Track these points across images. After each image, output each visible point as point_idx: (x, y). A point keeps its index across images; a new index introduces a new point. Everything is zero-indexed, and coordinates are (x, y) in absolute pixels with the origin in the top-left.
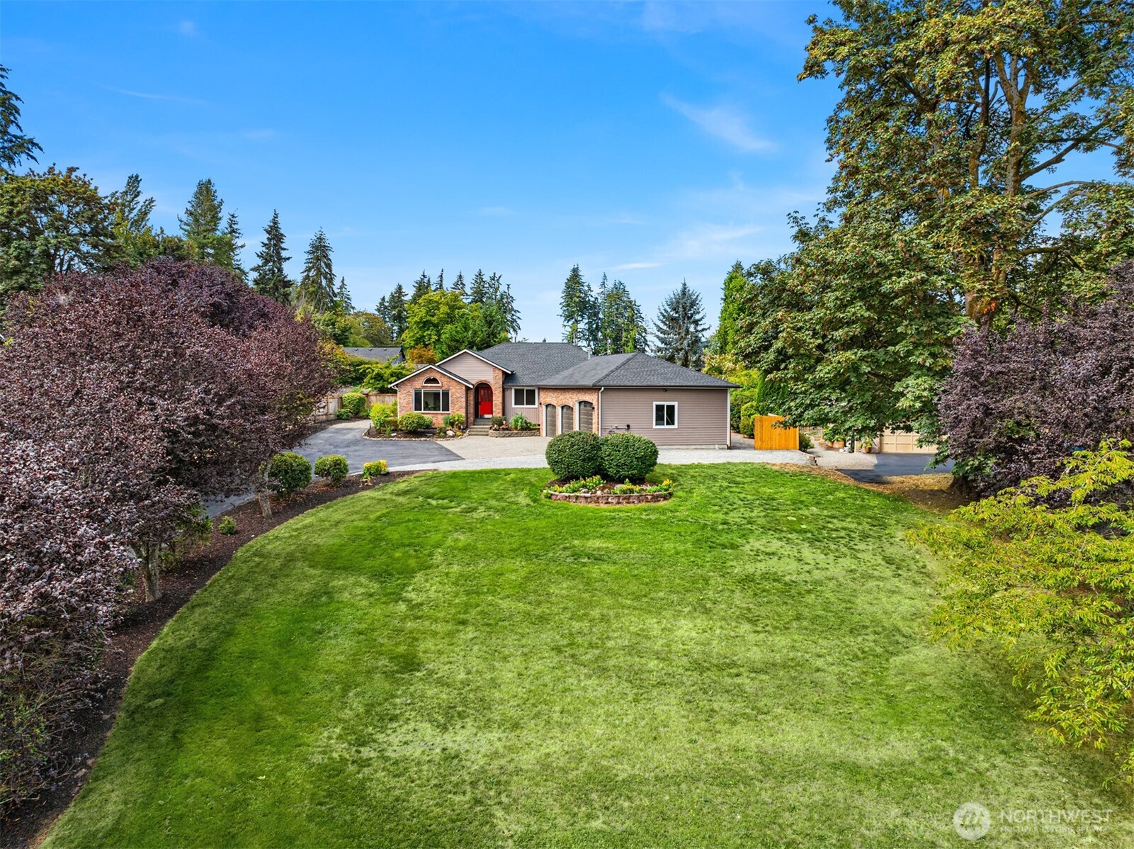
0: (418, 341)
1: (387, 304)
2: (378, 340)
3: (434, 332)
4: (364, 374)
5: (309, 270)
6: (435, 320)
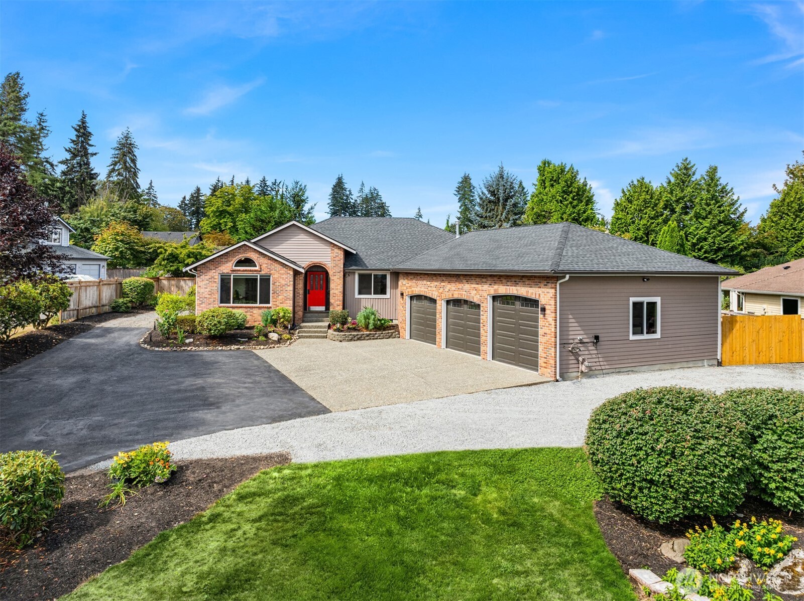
0: (214, 228)
1: (187, 202)
2: (177, 227)
3: (230, 220)
4: (155, 254)
5: (115, 164)
6: (230, 209)
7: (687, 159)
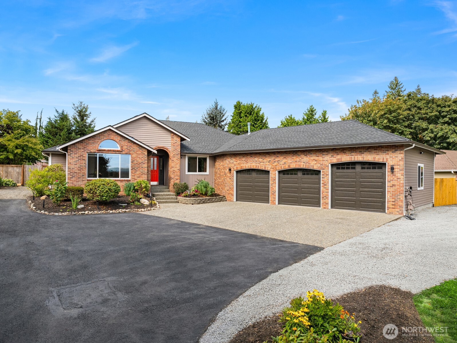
7: (312, 106)
